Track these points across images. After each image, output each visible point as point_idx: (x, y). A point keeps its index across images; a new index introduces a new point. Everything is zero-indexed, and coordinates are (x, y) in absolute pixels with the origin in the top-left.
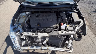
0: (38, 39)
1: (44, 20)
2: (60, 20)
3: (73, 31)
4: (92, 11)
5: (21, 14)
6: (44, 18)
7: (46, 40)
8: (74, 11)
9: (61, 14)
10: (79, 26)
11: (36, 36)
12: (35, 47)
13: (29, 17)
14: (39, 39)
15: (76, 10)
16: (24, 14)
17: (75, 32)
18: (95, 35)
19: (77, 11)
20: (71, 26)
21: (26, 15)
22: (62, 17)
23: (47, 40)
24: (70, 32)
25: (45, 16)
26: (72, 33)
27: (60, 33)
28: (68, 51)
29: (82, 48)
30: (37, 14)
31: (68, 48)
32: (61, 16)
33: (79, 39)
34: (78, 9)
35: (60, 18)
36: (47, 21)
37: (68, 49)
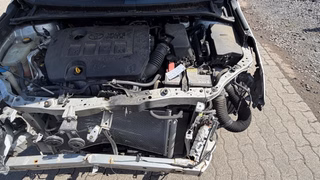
0: (65, 122)
1: (101, 50)
2: (164, 50)
3: (206, 89)
4: (311, 27)
5: (15, 34)
6: (101, 42)
7: (103, 124)
8: (223, 17)
9: (170, 29)
10: (232, 71)
11: (60, 108)
12: (61, 156)
13: (46, 42)
14: (69, 121)
15: (229, 15)
16: (28, 31)
17: (214, 91)
18: (316, 113)
19: (232, 19)
20: (205, 71)
21: (39, 34)
22: (173, 38)
23: (106, 124)
24: (195, 93)
25: (106, 35)
26: (202, 95)
27: (156, 95)
28: (190, 167)
29: (263, 164)
30: (77, 32)
31: (192, 158)
32: (168, 36)
33: (241, 125)
34: (236, 10)
35: (164, 42)
36: (112, 53)
37: (190, 162)
